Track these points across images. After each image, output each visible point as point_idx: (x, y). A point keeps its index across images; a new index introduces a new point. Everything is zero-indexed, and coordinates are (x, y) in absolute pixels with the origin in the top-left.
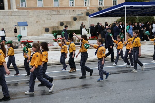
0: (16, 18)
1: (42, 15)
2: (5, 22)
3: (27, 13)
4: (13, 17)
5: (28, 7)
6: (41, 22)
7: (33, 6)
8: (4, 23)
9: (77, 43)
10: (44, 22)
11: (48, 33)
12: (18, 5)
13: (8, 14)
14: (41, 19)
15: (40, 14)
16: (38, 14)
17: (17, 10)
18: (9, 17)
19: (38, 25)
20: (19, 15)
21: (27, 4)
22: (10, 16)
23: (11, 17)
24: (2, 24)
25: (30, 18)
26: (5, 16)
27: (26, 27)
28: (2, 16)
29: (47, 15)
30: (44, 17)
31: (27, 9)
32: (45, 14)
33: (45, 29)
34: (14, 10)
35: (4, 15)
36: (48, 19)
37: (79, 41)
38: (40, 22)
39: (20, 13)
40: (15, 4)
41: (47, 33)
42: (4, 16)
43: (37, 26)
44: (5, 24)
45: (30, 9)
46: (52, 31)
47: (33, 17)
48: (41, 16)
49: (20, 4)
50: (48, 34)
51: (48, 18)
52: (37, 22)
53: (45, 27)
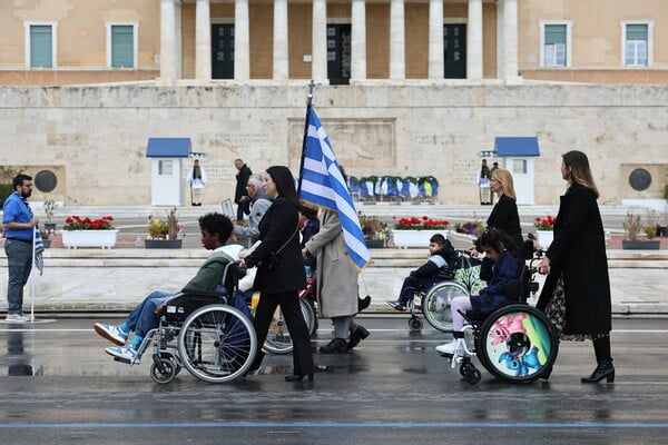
0: (501, 119)
1: (624, 109)
2: (453, 137)
3: (555, 97)
4: (490, 112)
5: (575, 68)
6: (622, 139)
7: (599, 64)
8: (449, 140)
9: (646, 240)
10: (636, 139)
11: (644, 193)
12: (532, 59)
13: (470, 99)
14: (619, 125)
15: (617, 102)
16: (608, 104)
17: (519, 81)
18: (472, 115)
19: (604, 156)
20: (518, 107)
21: (573, 53)
22: (475, 110)
23: (481, 113)
24: (439, 141)
25: (567, 121)
26: (454, 107)
27: (531, 162)
28: (444, 110)
29: (649, 110)
30: (635, 117)
31: (572, 75)
32: (639, 103)
33: (628, 175)
34: (509, 83)
35: (452, 102)
36: (654, 129)
37: (655, 232)
38: (612, 139)
39: (523, 98)
40: (515, 50)
41: (637, 192)
42: (451, 109)
43: (601, 157)
44: (453, 146)
45: (586, 75)
46: (663, 185)
47: (582, 114)
48: (619, 110)
49: (539, 54)
50: (644, 198)
51: (656, 124)
52: (598, 140)
53: (633, 165)
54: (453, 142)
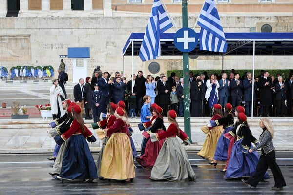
0: (87, 35)
2: (62, 45)
4: (81, 31)
5: (146, 4)
8: (60, 46)
13: (70, 24)
18: (72, 33)
20: (96, 28)
22: (74, 30)
23: (77, 32)
24: (54, 47)
28: (57, 30)
33: (149, 65)
35: (61, 26)
39: (99, 24)
41: (153, 74)
42: (61, 30)
44: (62, 50)
46: (166, 70)
54: (62, 47)
